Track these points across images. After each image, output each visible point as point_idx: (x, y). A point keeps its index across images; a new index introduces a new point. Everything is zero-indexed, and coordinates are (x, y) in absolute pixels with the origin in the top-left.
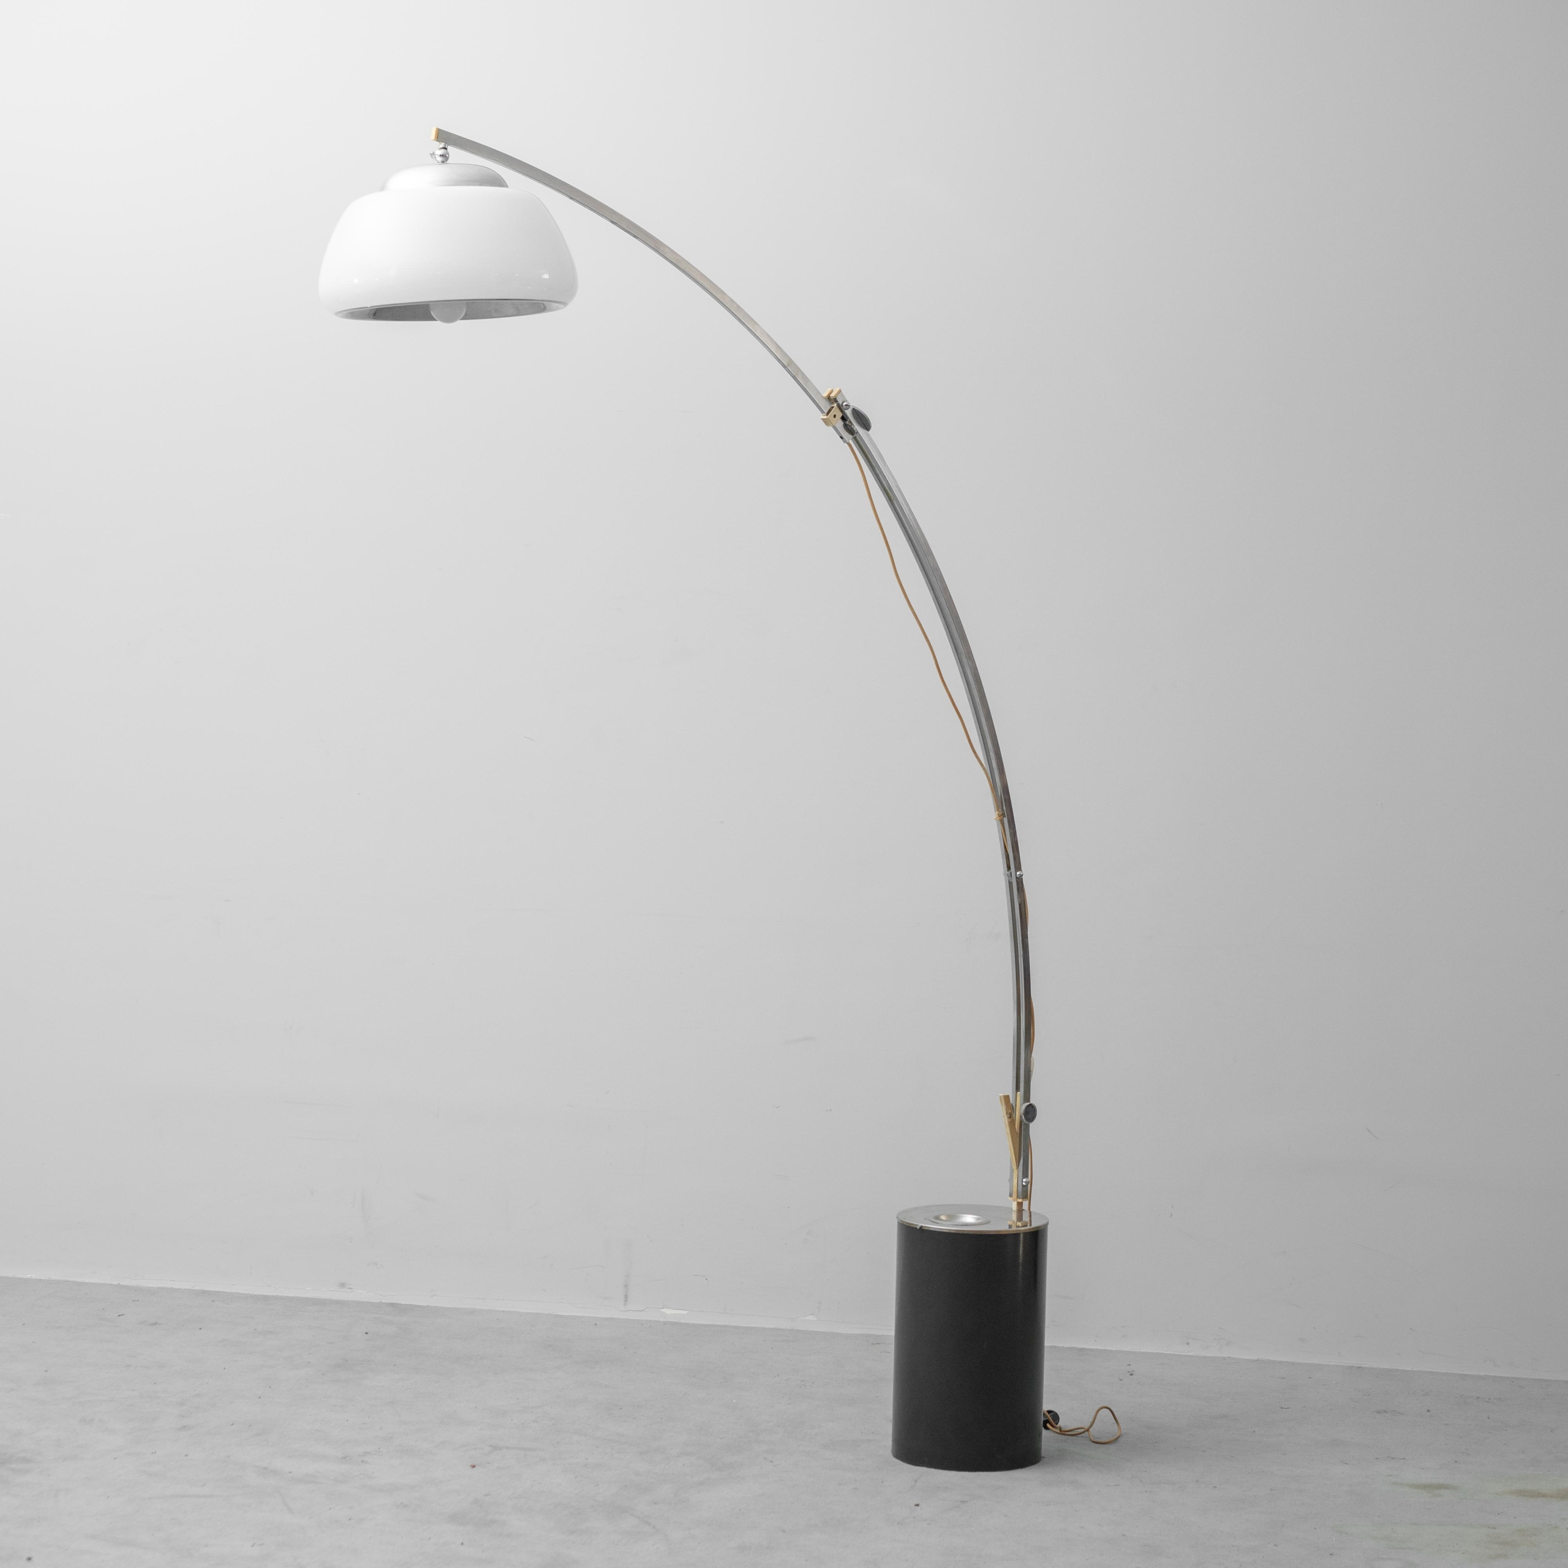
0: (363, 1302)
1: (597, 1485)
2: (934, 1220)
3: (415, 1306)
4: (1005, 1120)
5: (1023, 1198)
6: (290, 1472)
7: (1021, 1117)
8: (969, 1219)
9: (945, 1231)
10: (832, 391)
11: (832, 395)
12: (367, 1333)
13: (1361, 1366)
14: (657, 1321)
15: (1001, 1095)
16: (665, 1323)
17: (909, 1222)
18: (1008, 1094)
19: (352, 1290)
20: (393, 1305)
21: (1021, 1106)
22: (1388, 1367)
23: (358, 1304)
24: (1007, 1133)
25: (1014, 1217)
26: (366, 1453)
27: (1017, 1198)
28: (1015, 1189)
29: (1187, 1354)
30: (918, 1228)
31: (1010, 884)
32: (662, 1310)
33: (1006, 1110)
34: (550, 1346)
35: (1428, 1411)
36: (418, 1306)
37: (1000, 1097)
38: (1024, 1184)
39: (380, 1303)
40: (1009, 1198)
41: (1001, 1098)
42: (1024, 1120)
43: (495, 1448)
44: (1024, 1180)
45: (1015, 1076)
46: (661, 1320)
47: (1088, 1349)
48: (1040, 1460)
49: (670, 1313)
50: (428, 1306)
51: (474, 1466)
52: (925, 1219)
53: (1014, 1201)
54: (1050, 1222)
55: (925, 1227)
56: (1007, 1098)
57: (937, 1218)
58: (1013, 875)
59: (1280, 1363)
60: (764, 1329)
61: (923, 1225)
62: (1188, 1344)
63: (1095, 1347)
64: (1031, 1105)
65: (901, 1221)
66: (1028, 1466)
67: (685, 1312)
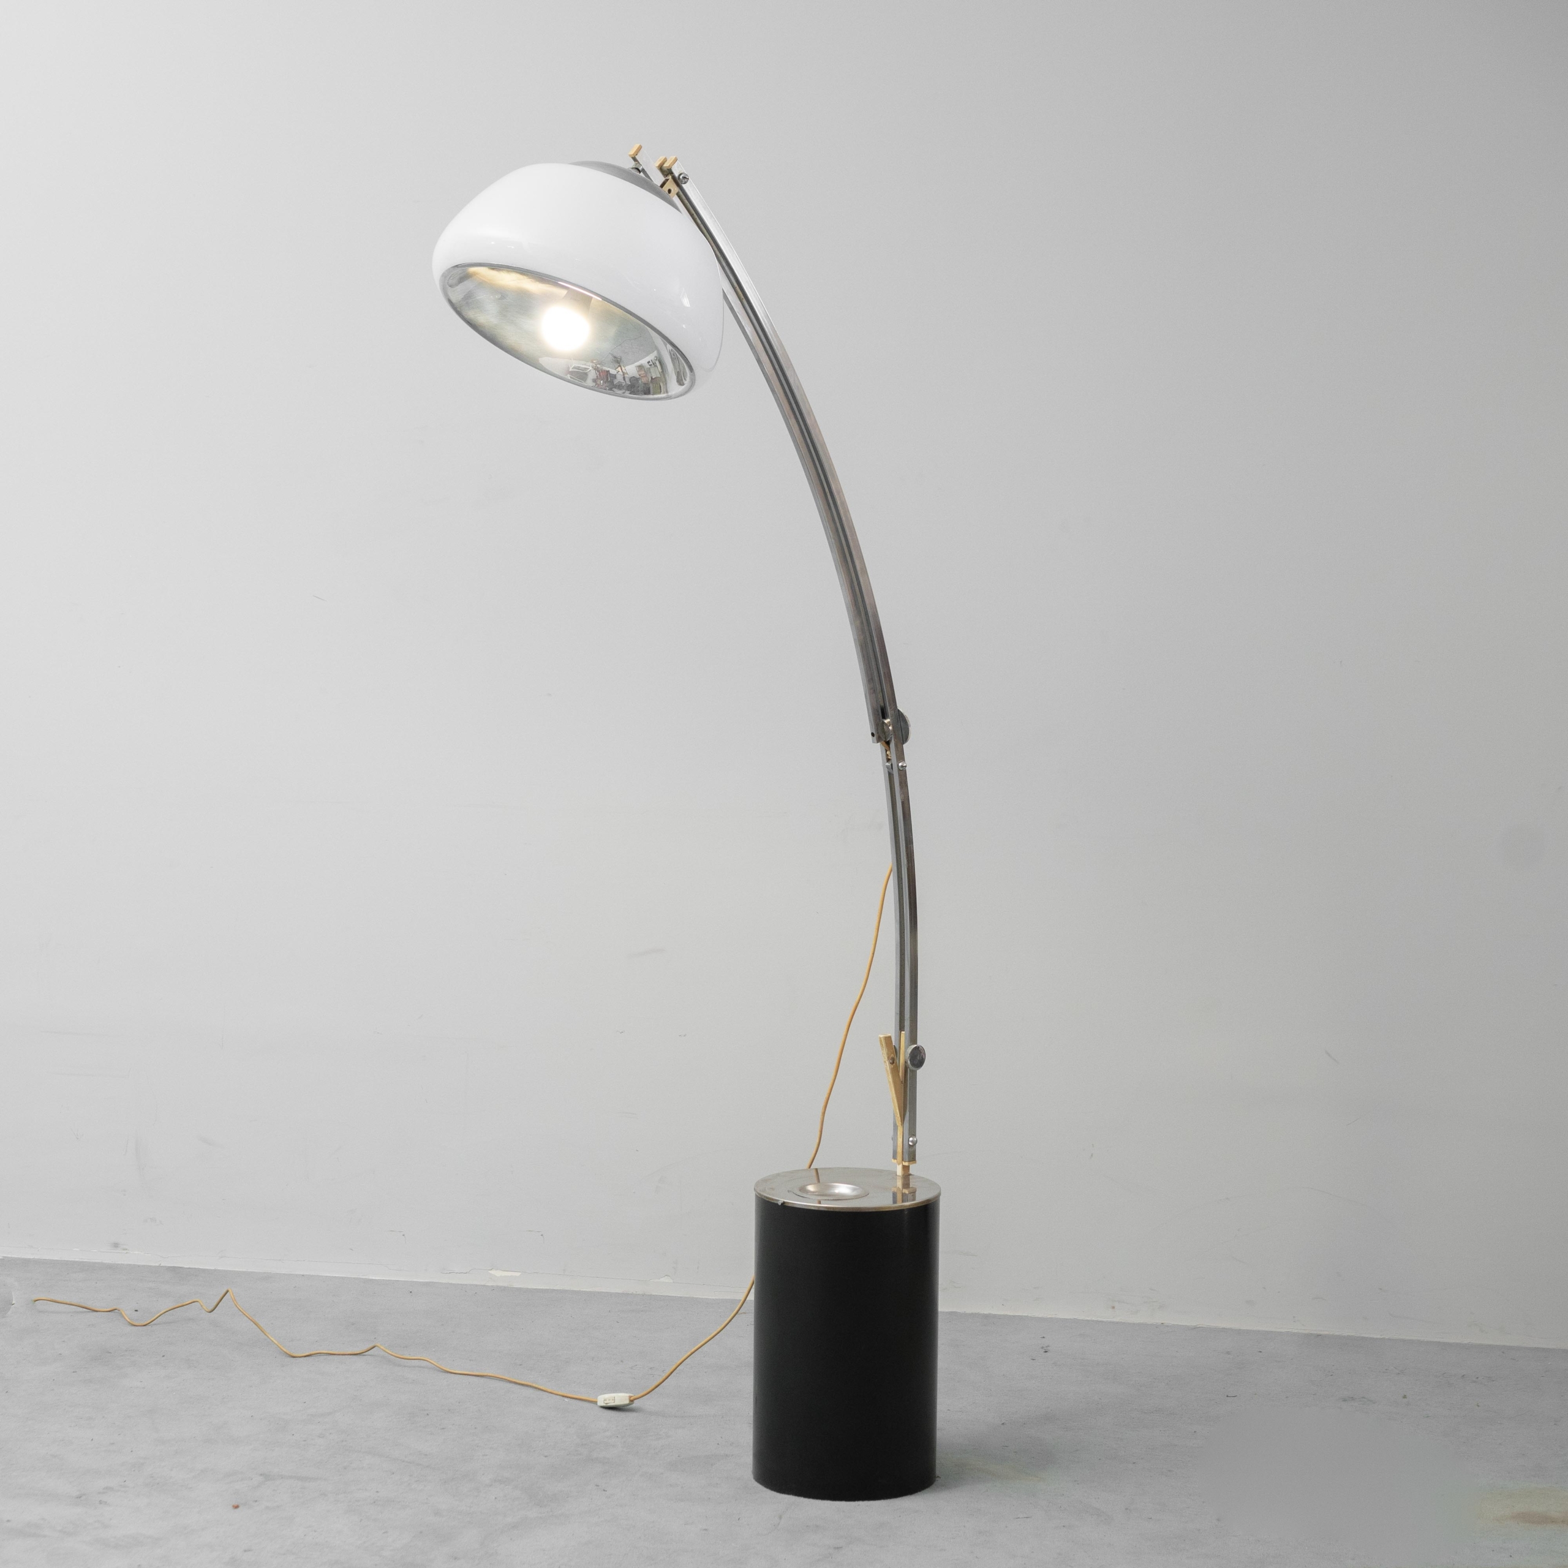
0: (139, 1266)
1: (386, 1532)
2: (799, 1193)
3: (199, 1270)
4: (887, 1066)
5: (909, 1161)
6: (8, 1521)
7: (906, 1062)
8: (843, 1189)
9: (813, 1208)
10: (665, 161)
11: (666, 165)
12: (136, 1311)
13: (1321, 1333)
14: (484, 1286)
15: (882, 1036)
16: (493, 1288)
17: (768, 1196)
18: (890, 1035)
19: (125, 1252)
20: (174, 1269)
21: (906, 1048)
22: (1352, 1334)
23: (132, 1268)
24: (889, 1082)
25: (899, 1184)
26: (108, 1489)
27: (903, 1160)
28: (899, 1150)
29: (1111, 1320)
30: (780, 1204)
31: (890, 776)
32: (489, 1271)
33: (888, 1054)
34: (353, 1324)
35: (1405, 1397)
36: (204, 1270)
37: (880, 1038)
38: (911, 1143)
39: (160, 1267)
40: (893, 1160)
41: (881, 1041)
42: (910, 1066)
43: (267, 1477)
44: (911, 1139)
45: (898, 1012)
46: (490, 1284)
47: (995, 1316)
48: (935, 1481)
49: (501, 1276)
50: (215, 1270)
51: (237, 1507)
52: (788, 1191)
53: (899, 1164)
54: (942, 1194)
55: (788, 1203)
56: (888, 1039)
57: (803, 1189)
58: (895, 767)
59: (1224, 1330)
60: (610, 1295)
61: (785, 1201)
62: (1113, 1307)
63: (1002, 1313)
64: (917, 1048)
65: (759, 1194)
66: (920, 1491)
67: (518, 1274)
